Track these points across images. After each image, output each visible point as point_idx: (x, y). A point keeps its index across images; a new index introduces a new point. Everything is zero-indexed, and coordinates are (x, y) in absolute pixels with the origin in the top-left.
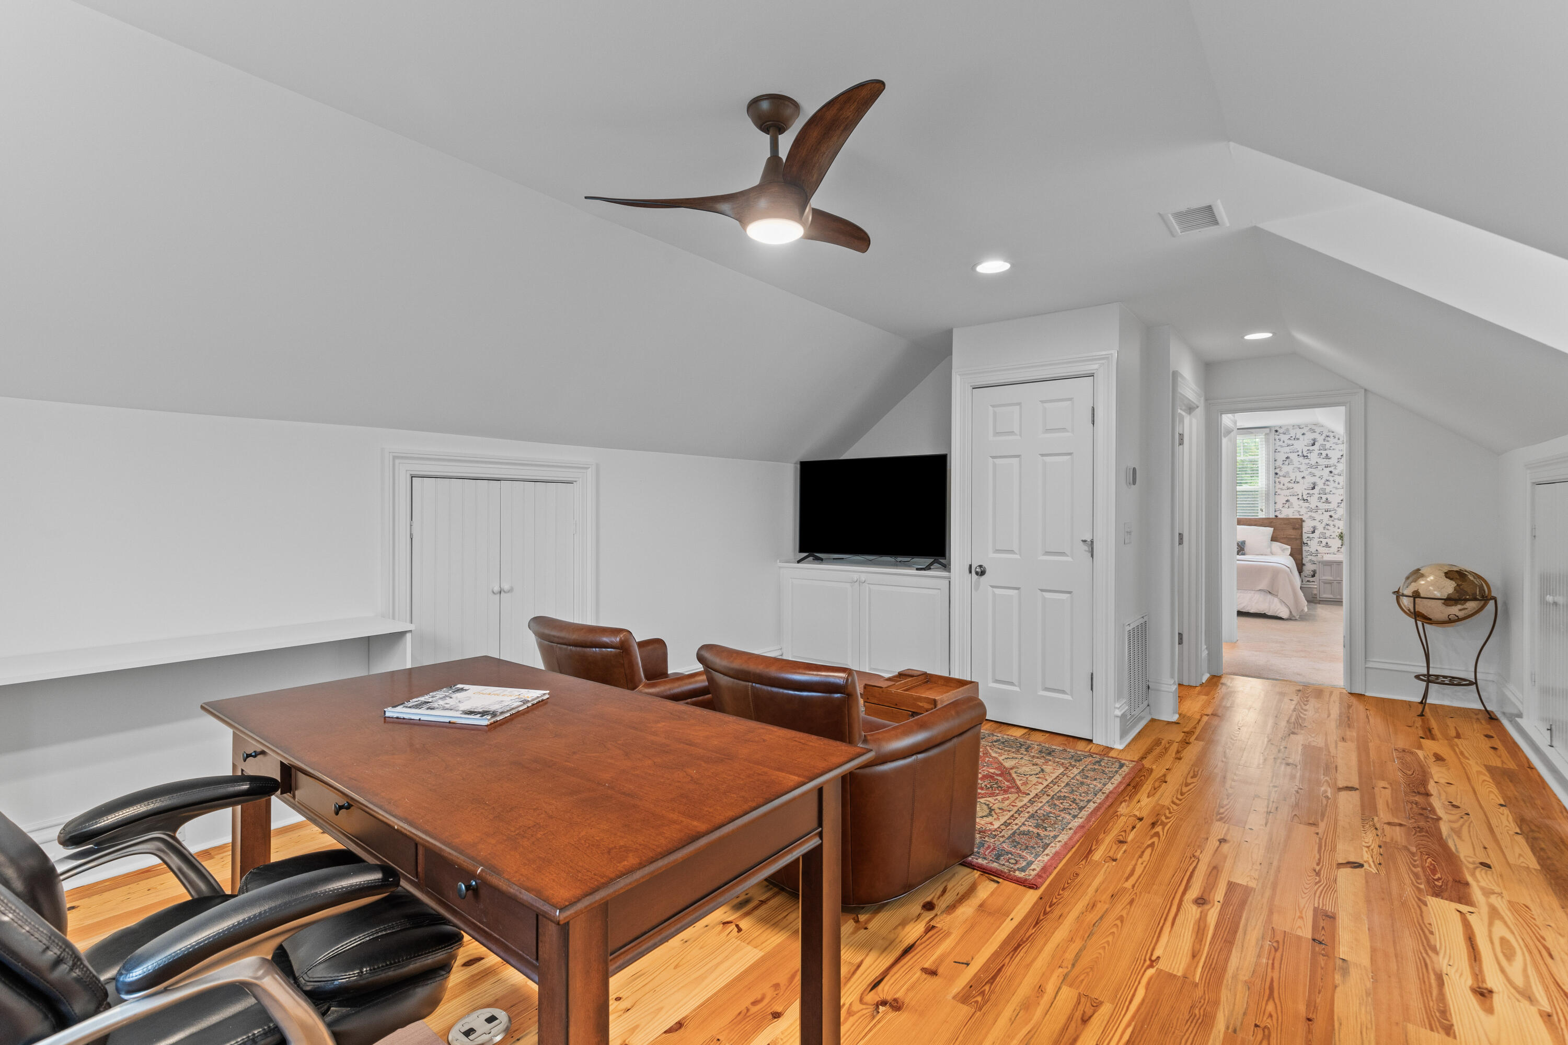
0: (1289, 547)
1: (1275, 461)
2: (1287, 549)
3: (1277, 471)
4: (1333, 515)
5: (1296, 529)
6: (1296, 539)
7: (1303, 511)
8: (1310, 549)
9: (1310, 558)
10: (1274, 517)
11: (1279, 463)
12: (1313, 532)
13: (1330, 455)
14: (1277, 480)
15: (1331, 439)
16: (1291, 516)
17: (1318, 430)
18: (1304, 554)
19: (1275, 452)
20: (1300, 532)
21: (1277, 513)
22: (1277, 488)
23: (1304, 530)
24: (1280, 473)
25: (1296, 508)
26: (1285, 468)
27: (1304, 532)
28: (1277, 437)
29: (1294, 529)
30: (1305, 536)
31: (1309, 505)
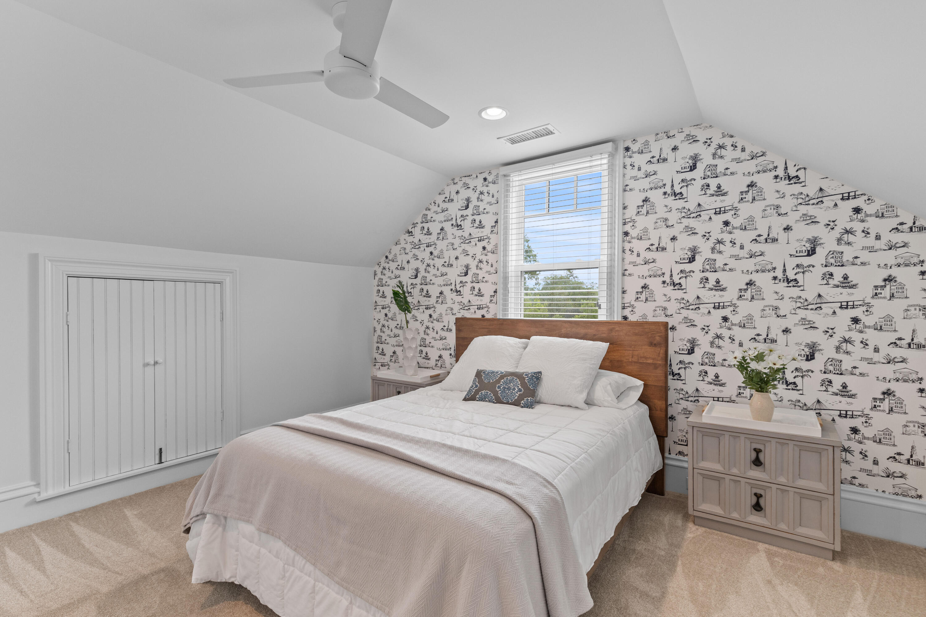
0: (640, 383)
1: (625, 208)
2: (637, 387)
3: (628, 228)
4: (730, 316)
5: (655, 345)
6: (656, 367)
7: (673, 307)
8: (683, 387)
9: (684, 404)
10: (620, 319)
11: (631, 212)
12: (691, 351)
13: (724, 188)
14: (627, 246)
15: (729, 153)
16: (651, 319)
17: (702, 136)
18: (672, 396)
19: (625, 191)
20: (662, 351)
21: (627, 312)
22: (627, 261)
23: (672, 347)
24: (634, 233)
25: (660, 301)
26: (643, 222)
27: (671, 352)
28: (628, 161)
29: (652, 344)
30: (675, 359)
31: (684, 296)
